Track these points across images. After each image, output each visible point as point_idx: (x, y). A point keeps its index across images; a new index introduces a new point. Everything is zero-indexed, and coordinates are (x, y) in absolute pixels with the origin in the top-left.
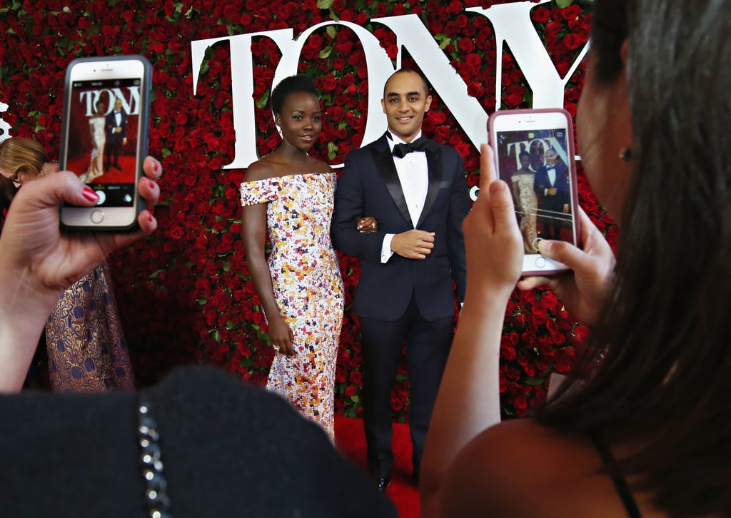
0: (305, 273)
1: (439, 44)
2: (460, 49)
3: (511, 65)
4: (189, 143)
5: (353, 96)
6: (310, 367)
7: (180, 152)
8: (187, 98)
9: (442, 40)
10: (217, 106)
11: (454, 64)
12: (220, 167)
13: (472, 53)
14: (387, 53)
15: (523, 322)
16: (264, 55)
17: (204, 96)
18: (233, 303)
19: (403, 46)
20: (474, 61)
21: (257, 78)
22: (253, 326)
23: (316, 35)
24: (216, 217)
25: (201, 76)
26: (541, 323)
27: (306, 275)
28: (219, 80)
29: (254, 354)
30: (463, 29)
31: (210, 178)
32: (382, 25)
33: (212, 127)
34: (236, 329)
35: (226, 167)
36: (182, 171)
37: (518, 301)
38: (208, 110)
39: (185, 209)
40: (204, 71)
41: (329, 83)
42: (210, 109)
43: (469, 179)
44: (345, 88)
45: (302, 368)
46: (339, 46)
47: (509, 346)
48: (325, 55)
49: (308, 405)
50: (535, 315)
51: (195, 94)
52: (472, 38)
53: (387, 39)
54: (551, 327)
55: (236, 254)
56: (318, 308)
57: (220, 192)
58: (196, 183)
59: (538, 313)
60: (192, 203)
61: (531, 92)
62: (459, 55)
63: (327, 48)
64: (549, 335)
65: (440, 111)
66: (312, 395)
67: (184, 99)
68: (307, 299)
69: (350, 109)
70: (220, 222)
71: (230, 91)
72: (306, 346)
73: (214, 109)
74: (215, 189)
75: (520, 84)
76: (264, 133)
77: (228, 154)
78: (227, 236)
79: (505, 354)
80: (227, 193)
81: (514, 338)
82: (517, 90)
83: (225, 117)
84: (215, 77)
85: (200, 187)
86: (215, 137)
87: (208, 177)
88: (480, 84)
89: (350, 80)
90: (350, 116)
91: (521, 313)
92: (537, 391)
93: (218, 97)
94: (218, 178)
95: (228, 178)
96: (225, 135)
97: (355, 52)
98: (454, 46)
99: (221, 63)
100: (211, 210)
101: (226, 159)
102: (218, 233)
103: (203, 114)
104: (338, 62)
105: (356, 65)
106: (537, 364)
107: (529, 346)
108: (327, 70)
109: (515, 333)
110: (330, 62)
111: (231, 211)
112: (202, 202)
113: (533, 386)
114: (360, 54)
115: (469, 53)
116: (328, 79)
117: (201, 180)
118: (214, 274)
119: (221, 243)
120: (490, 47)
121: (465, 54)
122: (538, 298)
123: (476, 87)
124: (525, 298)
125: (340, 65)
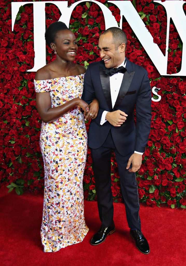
0: (60, 126)
1: (141, 17)
2: (150, 20)
3: (174, 30)
4: (8, 57)
5: (97, 39)
6: (55, 171)
7: (3, 61)
8: (7, 33)
9: (142, 15)
10: (25, 38)
11: (147, 27)
12: (26, 70)
13: (155, 22)
14: (115, 18)
15: (175, 152)
16: (51, 14)
17: (18, 32)
18: (30, 143)
19: (123, 16)
20: (156, 26)
21: (47, 25)
23: (80, 6)
24: (23, 97)
25: (16, 21)
26: (183, 152)
27: (60, 127)
28: (26, 24)
29: (41, 170)
30: (152, 10)
31: (20, 76)
32: (113, 4)
33: (22, 49)
34: (31, 157)
35: (29, 71)
36: (3, 71)
37: (173, 142)
38: (19, 40)
39: (5, 92)
40: (18, 19)
41: (86, 31)
42: (21, 39)
43: (152, 83)
44: (93, 34)
45: (51, 172)
46: (91, 13)
47: (169, 163)
48: (84, 16)
49: (54, 190)
50: (180, 149)
51: (13, 30)
52: (155, 15)
53: (116, 11)
55: (33, 117)
56: (66, 143)
57: (25, 84)
58: (11, 79)
59: (182, 147)
60: (9, 89)
61: (182, 44)
62: (149, 23)
63: (85, 13)
65: (140, 49)
66: (56, 186)
67: (6, 33)
68: (59, 138)
69: (96, 45)
70: (24, 99)
71: (32, 30)
72: (54, 161)
73: (23, 40)
74: (22, 82)
75: (177, 39)
76: (50, 54)
77: (30, 64)
78: (28, 107)
79: (167, 167)
80: (29, 84)
81: (171, 160)
82: (176, 42)
83: (29, 44)
84: (24, 22)
85: (14, 81)
86: (23, 55)
87: (18, 75)
88: (159, 37)
89: (96, 30)
90: (96, 48)
91: (174, 147)
92: (180, 185)
93: (25, 33)
94: (24, 77)
95: (30, 76)
96: (29, 53)
97: (99, 17)
98: (147, 18)
99: (28, 15)
100: (19, 93)
101: (29, 66)
102: (23, 105)
103: (17, 41)
104: (90, 21)
105: (99, 23)
106: (181, 172)
107: (178, 164)
108: (85, 24)
109: (171, 157)
110: (87, 20)
111: (31, 94)
112: (15, 89)
113: (179, 182)
114: (102, 18)
115: (154, 22)
116: (85, 29)
117: (14, 77)
118: (20, 127)
119: (24, 111)
120: (164, 20)
121: (152, 23)
122: (181, 140)
123: (157, 39)
124: (176, 140)
125: (91, 23)
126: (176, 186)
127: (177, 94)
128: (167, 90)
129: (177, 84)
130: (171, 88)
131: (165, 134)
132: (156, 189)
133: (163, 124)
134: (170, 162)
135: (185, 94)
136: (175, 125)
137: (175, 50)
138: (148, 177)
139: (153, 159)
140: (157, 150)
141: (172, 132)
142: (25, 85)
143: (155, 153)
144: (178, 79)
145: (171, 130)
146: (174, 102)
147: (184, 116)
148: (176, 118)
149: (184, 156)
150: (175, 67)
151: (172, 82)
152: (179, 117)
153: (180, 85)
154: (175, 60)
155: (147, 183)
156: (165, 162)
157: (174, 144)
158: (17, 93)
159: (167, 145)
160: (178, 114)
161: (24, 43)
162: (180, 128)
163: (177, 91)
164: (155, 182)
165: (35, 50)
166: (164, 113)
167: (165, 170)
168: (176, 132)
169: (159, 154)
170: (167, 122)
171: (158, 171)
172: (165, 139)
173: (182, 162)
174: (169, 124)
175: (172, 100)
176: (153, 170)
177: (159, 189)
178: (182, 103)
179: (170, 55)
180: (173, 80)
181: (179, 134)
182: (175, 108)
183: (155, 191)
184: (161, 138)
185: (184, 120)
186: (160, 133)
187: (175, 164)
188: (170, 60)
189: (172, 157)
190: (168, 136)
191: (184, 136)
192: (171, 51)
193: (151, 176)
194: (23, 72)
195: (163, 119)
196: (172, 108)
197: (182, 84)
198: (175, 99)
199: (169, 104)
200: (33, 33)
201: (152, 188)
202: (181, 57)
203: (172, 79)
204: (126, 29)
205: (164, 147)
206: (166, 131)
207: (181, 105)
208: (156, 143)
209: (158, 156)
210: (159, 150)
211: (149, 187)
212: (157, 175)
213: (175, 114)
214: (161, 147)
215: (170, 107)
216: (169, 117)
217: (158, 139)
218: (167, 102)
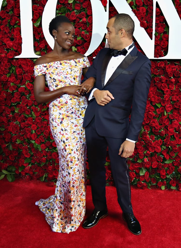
1: (127, 1)
2: (136, 4)
3: (160, 14)
5: (85, 24)
10: (12, 24)
11: (134, 11)
12: (14, 57)
13: (142, 6)
14: (102, 3)
15: (164, 134)
18: (20, 130)
20: (143, 10)
21: (33, 11)
22: (31, 141)
24: (11, 83)
25: (3, 7)
26: (172, 134)
27: (62, 108)
28: (12, 10)
29: (32, 156)
31: (8, 63)
33: (9, 35)
34: (21, 143)
35: (16, 57)
37: (162, 125)
38: (6, 26)
40: (4, 5)
41: (73, 16)
42: (8, 26)
44: (81, 19)
47: (158, 146)
48: (71, 1)
50: (169, 131)
54: (177, 136)
55: (22, 103)
57: (13, 70)
59: (171, 130)
61: (168, 27)
62: (135, 7)
64: (175, 140)
66: (67, 164)
69: (83, 30)
70: (13, 86)
71: (19, 16)
72: (61, 140)
73: (10, 26)
74: (10, 69)
75: (163, 23)
76: (38, 40)
77: (17, 50)
78: (17, 94)
79: (156, 150)
80: (17, 71)
81: (161, 142)
82: (162, 25)
83: (16, 30)
84: (10, 9)
85: (2, 67)
86: (10, 41)
87: (6, 62)
88: (146, 21)
89: (83, 15)
90: (83, 33)
91: (163, 130)
92: (170, 166)
93: (12, 19)
94: (12, 63)
95: (17, 63)
96: (16, 40)
97: (86, 1)
98: (134, 3)
99: (14, 1)
100: (8, 80)
101: (16, 53)
102: (12, 92)
103: (3, 28)
104: (77, 6)
105: (86, 8)
106: (170, 154)
107: (167, 146)
108: (71, 9)
109: (160, 140)
110: (73, 5)
111: (19, 80)
112: (3, 75)
113: (168, 164)
114: (89, 3)
115: (140, 7)
116: (72, 14)
117: (2, 64)
118: (10, 114)
119: (13, 97)
120: (150, 4)
121: (139, 7)
122: (170, 123)
123: (144, 23)
124: (165, 123)
125: (78, 8)
126: (166, 168)
127: (165, 77)
128: (155, 74)
129: (165, 67)
130: (158, 71)
131: (154, 117)
132: (146, 171)
133: (151, 107)
134: (159, 144)
135: (172, 77)
136: (164, 108)
137: (162, 34)
138: (139, 160)
139: (142, 142)
140: (146, 132)
141: (161, 114)
142: (13, 72)
143: (145, 136)
144: (166, 63)
145: (159, 113)
146: (162, 85)
147: (172, 99)
148: (164, 101)
149: (173, 138)
150: (162, 50)
151: (159, 65)
152: (167, 100)
153: (168, 68)
154: (162, 43)
155: (137, 166)
156: (155, 144)
157: (163, 127)
158: (5, 80)
159: (156, 128)
160: (166, 97)
161: (11, 30)
162: (168, 110)
163: (164, 74)
164: (145, 165)
165: (22, 36)
166: (153, 96)
167: (154, 152)
168: (164, 115)
169: (148, 137)
170: (155, 105)
171: (148, 154)
172: (154, 122)
173: (171, 144)
174: (158, 107)
175: (160, 83)
176: (143, 153)
177: (149, 171)
178: (170, 86)
179: (157, 39)
180: (161, 64)
181: (167, 117)
182: (163, 91)
183: (145, 173)
184: (150, 121)
185: (172, 103)
186: (149, 116)
187: (165, 146)
188: (157, 43)
189: (162, 139)
190: (157, 119)
191: (172, 119)
192: (157, 35)
193: (141, 158)
194: (11, 59)
195: (151, 102)
196: (160, 91)
197: (169, 67)
198: (163, 82)
199: (157, 87)
200: (20, 19)
201: (142, 170)
202: (168, 41)
203: (159, 62)
204: (113, 13)
205: (154, 130)
206: (155, 114)
207: (168, 88)
208: (146, 126)
209: (147, 139)
210: (148, 132)
211: (140, 169)
212: (147, 157)
213: (163, 97)
214: (150, 130)
215: (158, 90)
216: (158, 100)
217: (147, 122)
218: (155, 85)
